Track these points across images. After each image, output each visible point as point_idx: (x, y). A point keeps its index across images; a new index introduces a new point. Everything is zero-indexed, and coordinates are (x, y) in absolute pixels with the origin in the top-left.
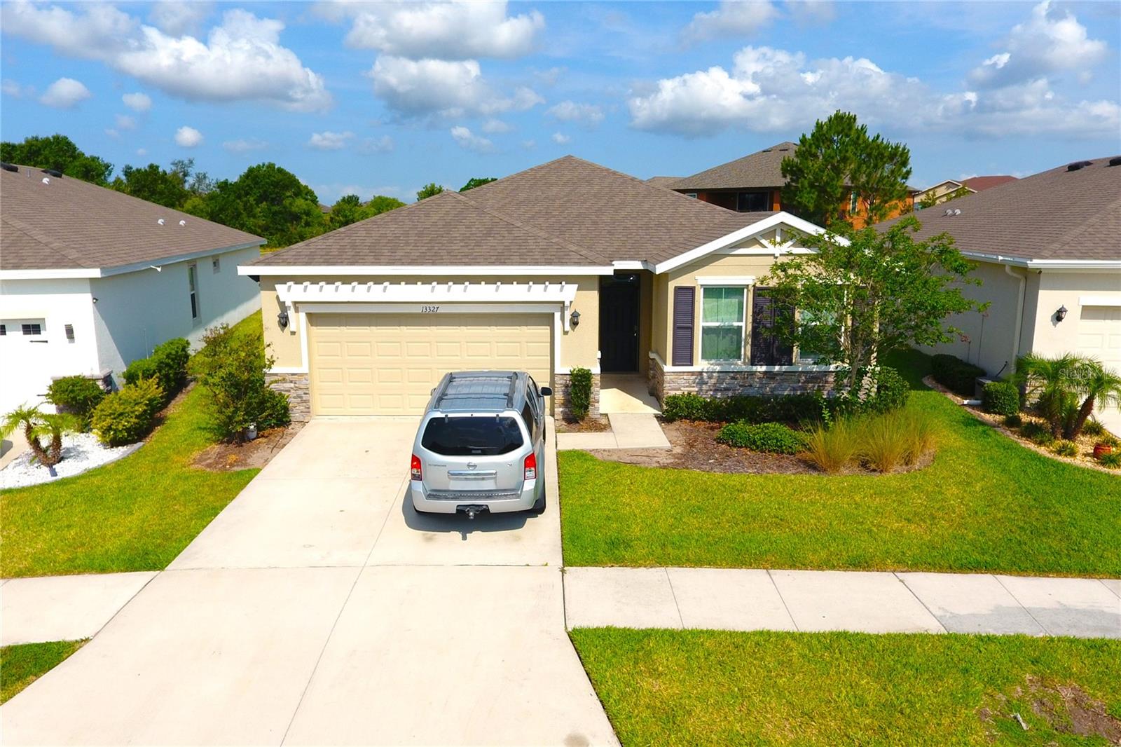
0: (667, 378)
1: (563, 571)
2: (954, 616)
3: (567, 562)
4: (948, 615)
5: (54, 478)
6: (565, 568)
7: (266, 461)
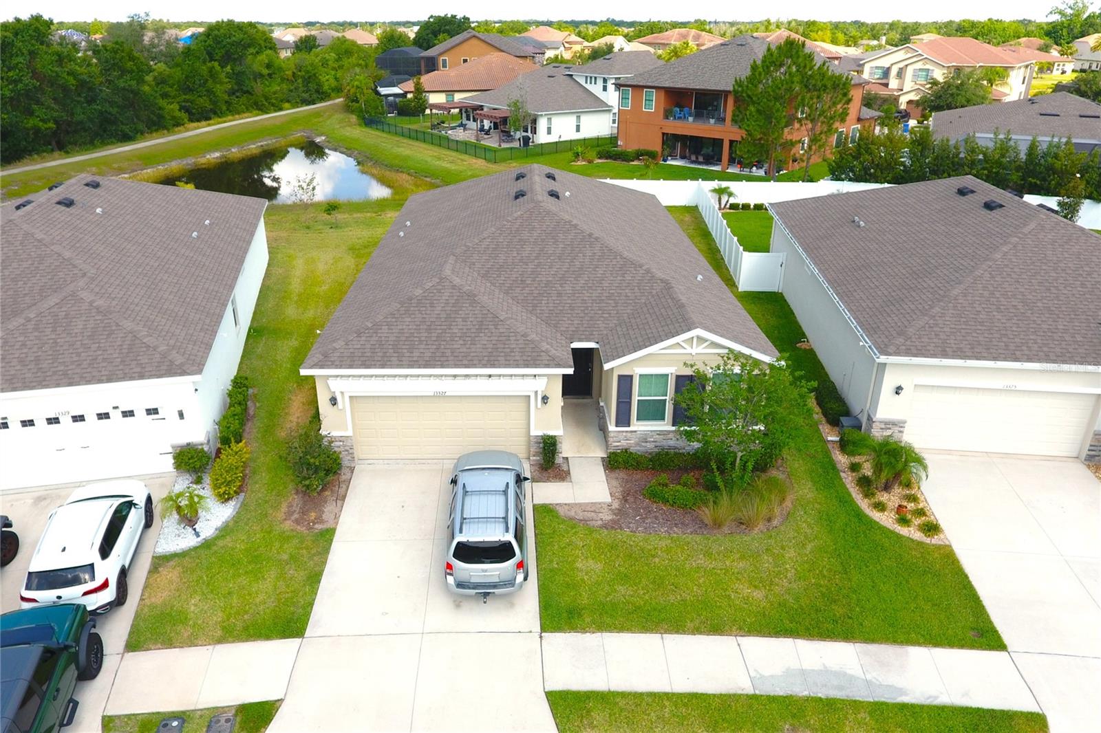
0: (612, 435)
1: (541, 637)
2: (762, 677)
3: (544, 629)
4: (758, 676)
5: (199, 539)
6: (543, 634)
7: (337, 517)
